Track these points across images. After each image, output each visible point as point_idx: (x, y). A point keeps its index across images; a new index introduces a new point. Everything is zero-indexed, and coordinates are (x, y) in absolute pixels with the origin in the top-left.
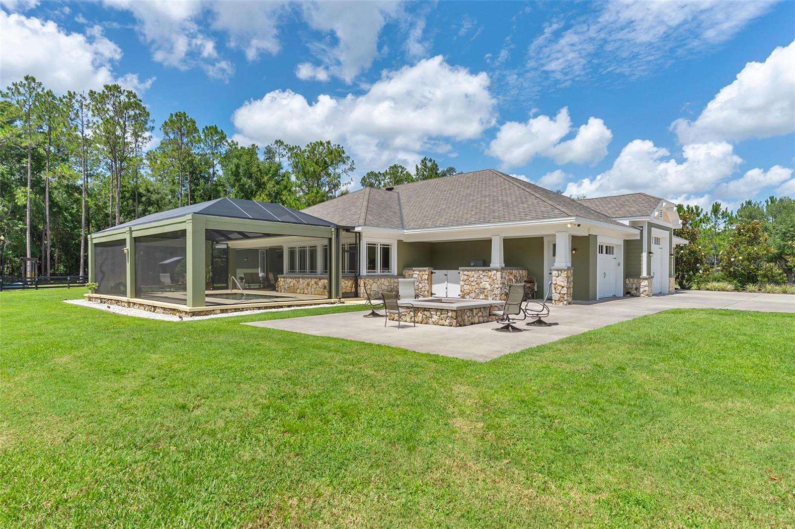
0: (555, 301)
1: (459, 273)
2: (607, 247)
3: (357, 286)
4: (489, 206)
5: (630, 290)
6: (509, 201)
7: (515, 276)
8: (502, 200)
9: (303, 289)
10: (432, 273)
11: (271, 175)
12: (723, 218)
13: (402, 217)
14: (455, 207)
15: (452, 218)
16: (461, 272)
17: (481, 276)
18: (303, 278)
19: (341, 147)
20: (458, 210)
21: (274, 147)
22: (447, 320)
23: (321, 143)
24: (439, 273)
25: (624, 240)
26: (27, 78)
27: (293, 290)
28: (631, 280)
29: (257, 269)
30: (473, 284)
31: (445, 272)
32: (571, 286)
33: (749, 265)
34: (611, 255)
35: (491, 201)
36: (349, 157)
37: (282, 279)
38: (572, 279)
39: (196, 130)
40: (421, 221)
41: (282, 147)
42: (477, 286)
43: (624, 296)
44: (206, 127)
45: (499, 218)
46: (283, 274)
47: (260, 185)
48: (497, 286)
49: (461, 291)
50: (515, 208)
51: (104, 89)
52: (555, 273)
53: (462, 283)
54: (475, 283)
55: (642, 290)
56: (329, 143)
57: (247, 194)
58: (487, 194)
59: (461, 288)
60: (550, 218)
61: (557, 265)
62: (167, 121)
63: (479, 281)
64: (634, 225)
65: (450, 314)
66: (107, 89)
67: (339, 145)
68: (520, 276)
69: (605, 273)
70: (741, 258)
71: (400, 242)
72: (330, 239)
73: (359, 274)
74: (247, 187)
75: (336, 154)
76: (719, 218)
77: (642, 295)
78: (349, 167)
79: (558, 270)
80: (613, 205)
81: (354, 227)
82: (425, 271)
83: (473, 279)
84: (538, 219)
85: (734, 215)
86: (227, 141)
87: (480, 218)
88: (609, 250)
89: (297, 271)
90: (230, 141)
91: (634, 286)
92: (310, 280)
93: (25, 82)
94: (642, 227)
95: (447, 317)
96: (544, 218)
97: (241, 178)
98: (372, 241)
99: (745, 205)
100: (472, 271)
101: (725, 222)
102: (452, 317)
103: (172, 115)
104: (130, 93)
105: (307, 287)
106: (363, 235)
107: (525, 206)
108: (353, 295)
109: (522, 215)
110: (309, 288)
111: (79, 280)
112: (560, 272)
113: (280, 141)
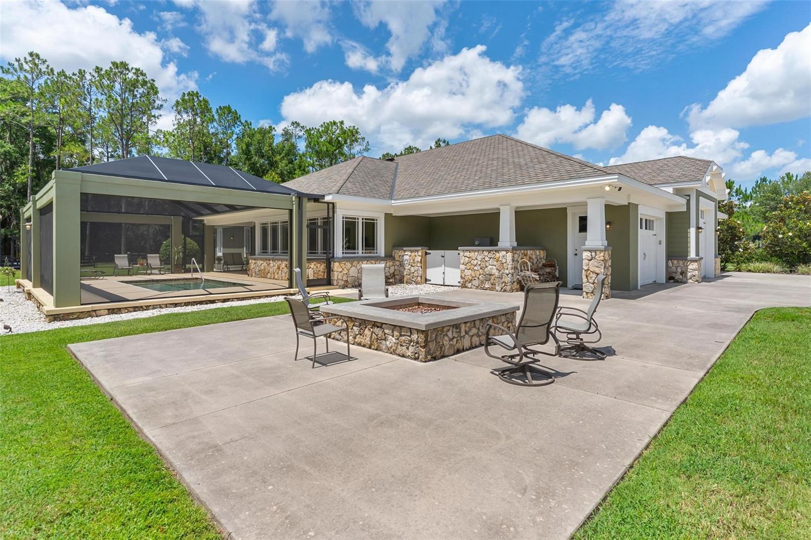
0: (587, 293)
1: (459, 254)
2: (646, 220)
3: (329, 270)
4: (497, 169)
5: (674, 275)
6: (522, 161)
7: (530, 258)
8: (513, 162)
9: (274, 273)
10: (426, 253)
11: (284, 155)
12: (737, 195)
13: (393, 187)
14: (455, 173)
15: (450, 185)
16: (461, 253)
17: (487, 259)
18: (274, 260)
19: (356, 128)
20: (458, 175)
21: (291, 128)
22: (411, 348)
23: (335, 123)
24: (435, 254)
25: (667, 213)
26: (31, 54)
27: (263, 274)
28: (675, 262)
29: (241, 249)
30: (475, 268)
31: (442, 252)
32: (609, 273)
33: (801, 243)
34: (650, 231)
35: (500, 164)
36: (364, 138)
37: (253, 261)
38: (609, 263)
39: (209, 110)
40: (413, 190)
41: (298, 129)
42: (481, 271)
43: (666, 282)
44: (220, 107)
45: (509, 181)
46: (255, 255)
47: (273, 165)
48: (507, 272)
49: (462, 277)
50: (531, 170)
51: (111, 65)
52: (586, 255)
53: (462, 267)
54: (479, 267)
55: (689, 274)
56: (342, 123)
57: (259, 172)
58: (495, 156)
59: (462, 273)
60: (580, 178)
61: (589, 244)
62: (179, 100)
63: (483, 265)
64: (678, 192)
65: (415, 337)
66: (113, 65)
67: (354, 127)
68: (537, 258)
69: (644, 254)
70: (790, 234)
71: (388, 216)
72: (291, 211)
73: (333, 256)
74: (258, 165)
75: (350, 134)
76: (733, 196)
77: (690, 281)
78: (364, 147)
79: (590, 251)
80: (648, 170)
81: (324, 196)
82: (417, 251)
83: (475, 262)
84: (563, 180)
85: (748, 193)
86: (240, 121)
87: (484, 183)
88: (648, 224)
89: (269, 251)
90: (243, 121)
91: (679, 270)
92: (280, 262)
93: (29, 58)
94: (689, 196)
95: (411, 341)
96: (571, 178)
97: (252, 157)
98: (351, 213)
99: (759, 182)
100: (474, 251)
101: (739, 199)
102: (417, 343)
103: (184, 94)
104: (137, 70)
105: (277, 271)
106: (338, 206)
107: (544, 166)
108: (325, 282)
109: (541, 176)
110: (280, 271)
112: (593, 254)
113: (296, 122)
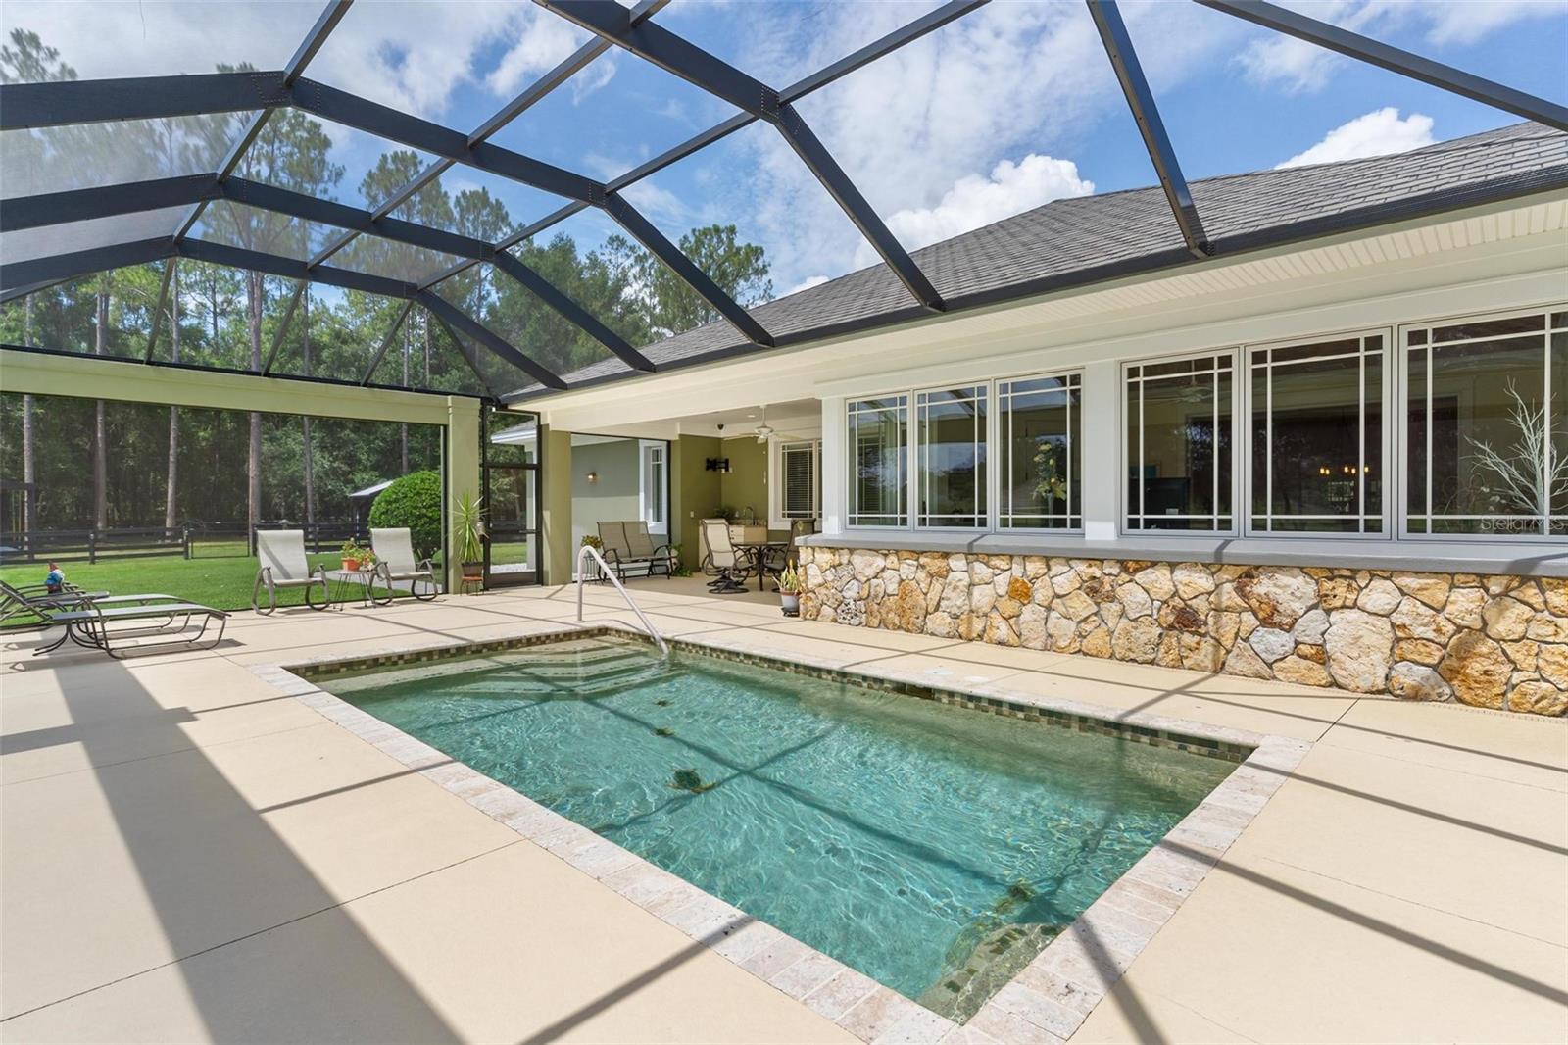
62: (374, 170)
93: (14, 49)
111: (164, 538)
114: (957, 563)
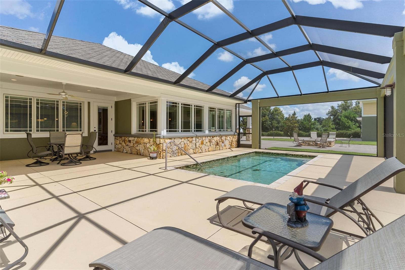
114: (194, 139)
